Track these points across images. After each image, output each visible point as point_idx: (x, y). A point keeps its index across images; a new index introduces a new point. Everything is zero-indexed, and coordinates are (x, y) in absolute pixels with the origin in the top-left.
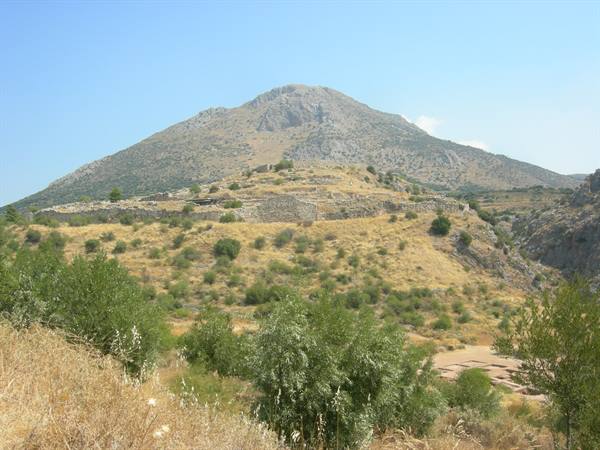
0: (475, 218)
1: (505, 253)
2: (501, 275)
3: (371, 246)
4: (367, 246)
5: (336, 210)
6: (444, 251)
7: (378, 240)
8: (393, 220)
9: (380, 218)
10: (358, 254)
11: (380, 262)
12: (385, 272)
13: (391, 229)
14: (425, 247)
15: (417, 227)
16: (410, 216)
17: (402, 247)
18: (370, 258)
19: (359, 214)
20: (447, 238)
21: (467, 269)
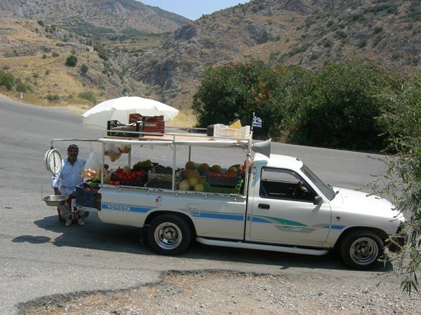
0: (95, 56)
1: (108, 76)
2: (103, 88)
3: (29, 72)
4: (27, 73)
5: (11, 51)
6: (73, 75)
7: (33, 69)
8: (44, 57)
9: (38, 56)
10: (21, 78)
11: (33, 81)
12: (36, 87)
13: (42, 62)
14: (61, 73)
15: (59, 62)
16: (55, 55)
17: (47, 73)
18: (28, 79)
19: (25, 54)
20: (75, 68)
21: (84, 85)
